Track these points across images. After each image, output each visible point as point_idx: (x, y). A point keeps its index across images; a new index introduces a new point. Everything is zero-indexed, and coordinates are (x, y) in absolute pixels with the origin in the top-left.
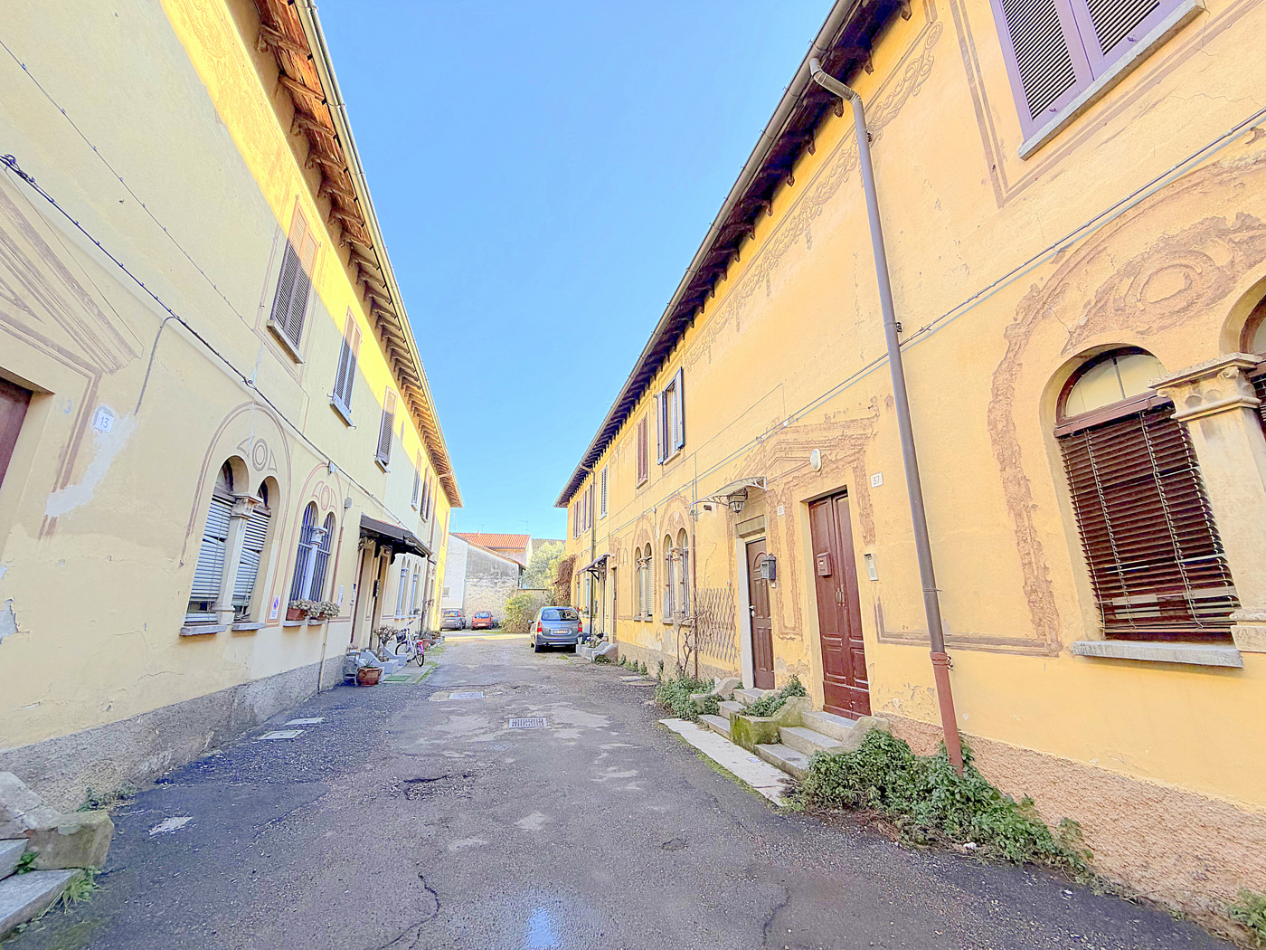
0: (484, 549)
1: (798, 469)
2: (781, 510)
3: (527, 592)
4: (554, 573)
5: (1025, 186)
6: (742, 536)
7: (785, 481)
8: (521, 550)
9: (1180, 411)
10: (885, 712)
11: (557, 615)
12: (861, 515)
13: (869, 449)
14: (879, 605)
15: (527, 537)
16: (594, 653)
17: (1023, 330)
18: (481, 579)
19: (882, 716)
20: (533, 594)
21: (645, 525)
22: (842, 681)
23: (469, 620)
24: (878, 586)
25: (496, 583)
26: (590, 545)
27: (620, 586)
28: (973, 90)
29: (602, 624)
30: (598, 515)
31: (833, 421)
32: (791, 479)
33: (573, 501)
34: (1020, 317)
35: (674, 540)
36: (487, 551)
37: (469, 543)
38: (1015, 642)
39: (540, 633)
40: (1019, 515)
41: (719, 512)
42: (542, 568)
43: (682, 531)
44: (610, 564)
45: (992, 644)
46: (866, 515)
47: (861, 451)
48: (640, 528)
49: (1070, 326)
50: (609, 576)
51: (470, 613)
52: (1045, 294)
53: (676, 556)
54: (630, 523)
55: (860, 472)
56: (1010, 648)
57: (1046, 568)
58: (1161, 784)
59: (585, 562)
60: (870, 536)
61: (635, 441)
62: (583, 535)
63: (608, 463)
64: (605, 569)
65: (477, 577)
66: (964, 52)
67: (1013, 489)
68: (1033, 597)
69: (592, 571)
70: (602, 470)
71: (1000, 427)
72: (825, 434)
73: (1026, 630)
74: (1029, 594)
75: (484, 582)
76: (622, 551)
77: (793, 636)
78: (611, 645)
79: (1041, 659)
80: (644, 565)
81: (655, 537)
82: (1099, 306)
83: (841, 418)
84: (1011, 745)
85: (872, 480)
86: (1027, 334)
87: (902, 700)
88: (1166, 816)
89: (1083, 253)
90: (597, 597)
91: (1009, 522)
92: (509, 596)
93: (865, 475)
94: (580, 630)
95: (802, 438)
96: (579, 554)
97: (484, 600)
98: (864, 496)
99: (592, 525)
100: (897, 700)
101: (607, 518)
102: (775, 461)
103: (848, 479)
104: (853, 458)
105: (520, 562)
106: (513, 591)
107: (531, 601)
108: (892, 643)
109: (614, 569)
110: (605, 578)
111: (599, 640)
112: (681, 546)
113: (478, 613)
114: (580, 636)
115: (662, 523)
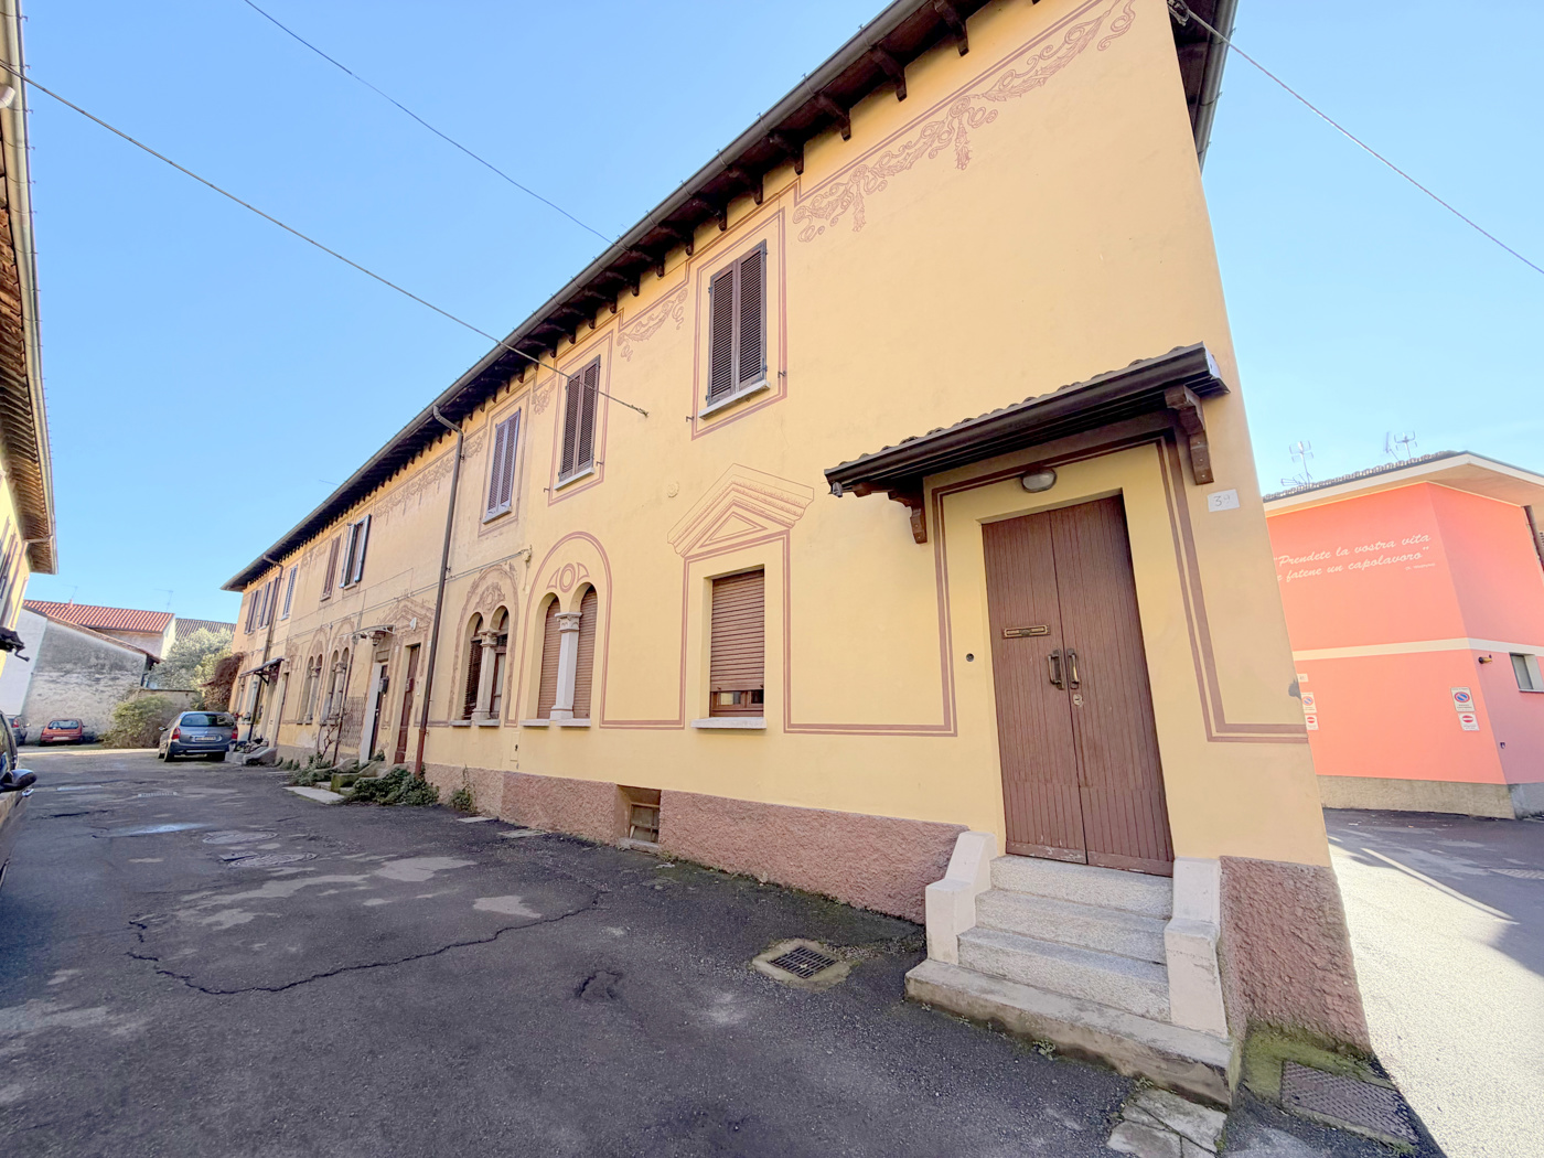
0: (80, 629)
2: (397, 649)
3: (158, 694)
4: (210, 671)
5: (483, 535)
6: (380, 662)
7: (402, 632)
8: (155, 635)
10: (408, 761)
11: (206, 720)
12: (422, 660)
14: (417, 708)
15: (167, 617)
16: (245, 757)
17: (470, 595)
18: (67, 672)
20: (169, 697)
21: (321, 637)
23: (34, 729)
25: (98, 680)
26: (264, 645)
27: (289, 691)
28: (485, 477)
29: (265, 730)
30: (280, 614)
31: (424, 604)
33: (252, 588)
34: (471, 589)
35: (340, 655)
36: (88, 633)
37: (50, 619)
38: (443, 722)
39: (176, 740)
40: (454, 671)
41: (369, 642)
42: (189, 661)
43: (347, 649)
44: (283, 669)
47: (429, 625)
48: (316, 639)
49: (477, 601)
50: (280, 681)
51: (36, 722)
52: (476, 583)
53: (339, 669)
54: (309, 632)
56: (441, 725)
57: (454, 693)
58: (454, 766)
59: (256, 662)
61: (328, 554)
62: (259, 631)
63: (299, 562)
64: (277, 673)
65: (60, 670)
67: (455, 660)
69: (261, 675)
70: (293, 567)
71: (458, 633)
73: (446, 718)
74: (449, 703)
75: (73, 678)
76: (297, 659)
78: (270, 748)
79: (446, 728)
80: (314, 674)
81: (327, 649)
82: (482, 597)
83: (427, 604)
84: (435, 763)
86: (470, 598)
87: (414, 754)
89: (483, 575)
90: (264, 702)
91: (451, 673)
92: (122, 698)
94: (236, 736)
95: (413, 608)
96: (249, 652)
97: (71, 704)
99: (270, 623)
100: (412, 754)
101: (289, 621)
103: (422, 639)
104: (426, 628)
105: (150, 652)
106: (131, 692)
107: (164, 706)
108: (416, 726)
109: (287, 674)
110: (275, 680)
111: (256, 745)
112: (344, 661)
113: (57, 721)
114: (233, 743)
115: (335, 638)
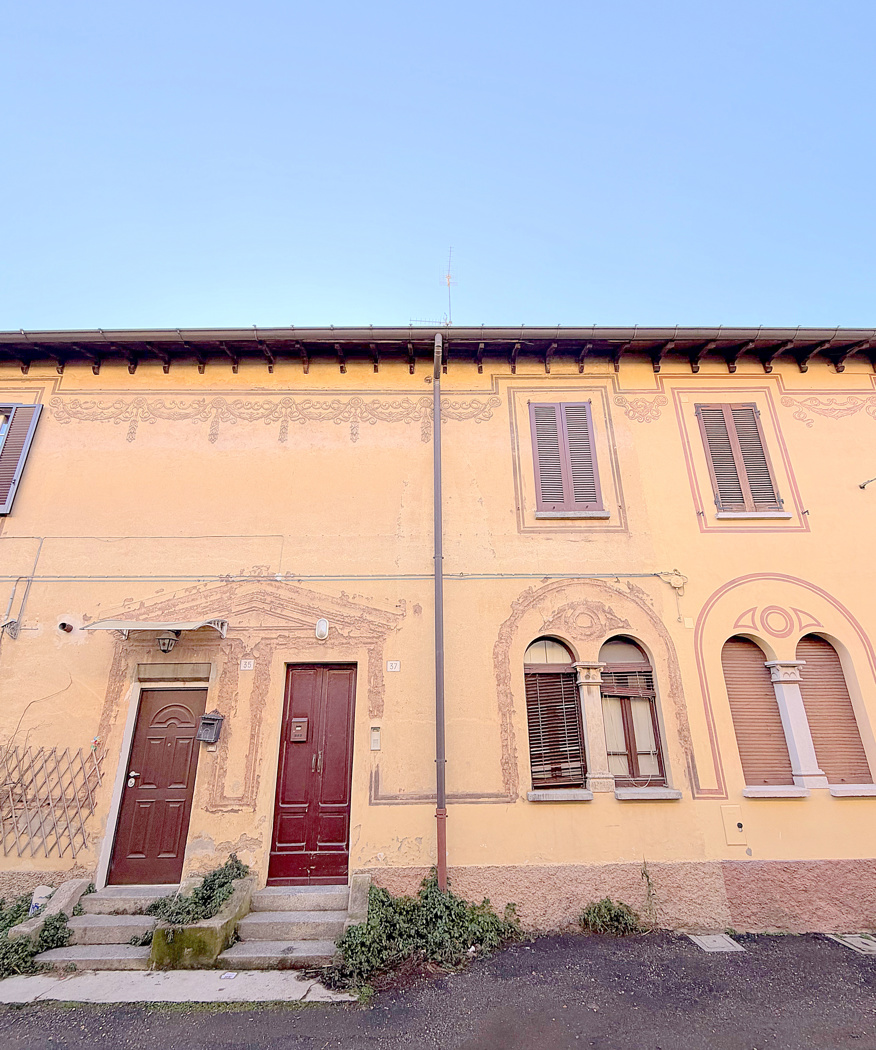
1: (290, 629)
2: (248, 665)
5: (533, 532)
6: (141, 680)
7: (264, 635)
9: (581, 679)
10: (366, 868)
12: (370, 691)
13: (391, 638)
14: (377, 773)
17: (521, 608)
19: (362, 872)
22: (300, 848)
24: (379, 754)
28: (514, 457)
31: (350, 600)
32: (274, 636)
34: (521, 600)
38: (490, 796)
40: (504, 715)
45: (474, 798)
46: (376, 692)
47: (381, 636)
49: (546, 619)
52: (535, 594)
55: (376, 655)
56: (487, 799)
57: (515, 749)
58: (556, 865)
60: (377, 710)
66: (512, 431)
67: (503, 698)
68: (505, 767)
71: (500, 659)
72: (337, 608)
73: (499, 788)
74: (503, 765)
77: (236, 808)
79: (505, 805)
82: (559, 615)
83: (364, 603)
84: (480, 866)
85: (389, 665)
86: (523, 612)
87: (388, 853)
88: (558, 881)
89: (555, 586)
91: (497, 718)
93: (381, 658)
95: (303, 601)
98: (377, 675)
100: (382, 854)
102: (251, 609)
103: (360, 656)
104: (369, 640)
108: (385, 804)
